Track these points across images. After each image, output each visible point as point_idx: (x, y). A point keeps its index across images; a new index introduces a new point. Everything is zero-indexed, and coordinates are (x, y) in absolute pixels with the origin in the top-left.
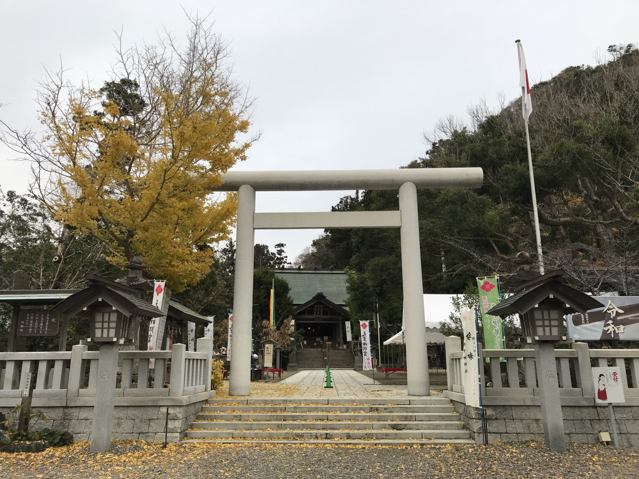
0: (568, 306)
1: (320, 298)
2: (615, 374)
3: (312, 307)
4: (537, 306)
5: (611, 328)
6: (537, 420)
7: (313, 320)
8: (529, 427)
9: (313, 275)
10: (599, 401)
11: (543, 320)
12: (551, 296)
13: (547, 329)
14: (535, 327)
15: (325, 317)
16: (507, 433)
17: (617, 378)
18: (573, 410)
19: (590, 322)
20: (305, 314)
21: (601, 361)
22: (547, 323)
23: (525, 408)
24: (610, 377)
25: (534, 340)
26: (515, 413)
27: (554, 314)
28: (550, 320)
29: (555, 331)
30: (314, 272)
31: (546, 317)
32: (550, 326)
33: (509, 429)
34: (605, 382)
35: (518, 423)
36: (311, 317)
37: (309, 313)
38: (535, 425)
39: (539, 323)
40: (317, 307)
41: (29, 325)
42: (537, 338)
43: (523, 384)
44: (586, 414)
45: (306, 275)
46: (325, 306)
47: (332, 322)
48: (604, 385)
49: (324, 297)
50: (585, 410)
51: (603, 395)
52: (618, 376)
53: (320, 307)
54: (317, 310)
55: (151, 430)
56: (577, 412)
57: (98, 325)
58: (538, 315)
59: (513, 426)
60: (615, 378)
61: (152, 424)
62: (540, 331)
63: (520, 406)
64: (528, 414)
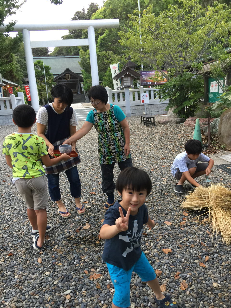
0: (132, 76)
1: (68, 70)
3: (65, 75)
4: (123, 76)
7: (66, 81)
9: (64, 59)
10: (142, 103)
11: (126, 80)
12: (128, 73)
13: (127, 83)
14: (124, 83)
15: (71, 80)
18: (137, 106)
20: (61, 79)
21: (147, 92)
22: (127, 81)
25: (123, 87)
27: (129, 78)
28: (128, 80)
29: (129, 84)
30: (64, 57)
31: (127, 79)
32: (128, 82)
34: (144, 98)
36: (64, 80)
37: (63, 79)
39: (125, 81)
40: (67, 75)
42: (124, 86)
43: (124, 100)
44: (140, 107)
45: (60, 59)
46: (71, 75)
47: (75, 82)
49: (70, 70)
50: (141, 107)
51: (143, 101)
53: (68, 75)
54: (67, 77)
55: (9, 122)
56: (138, 107)
58: (124, 79)
61: (9, 120)
62: (125, 84)
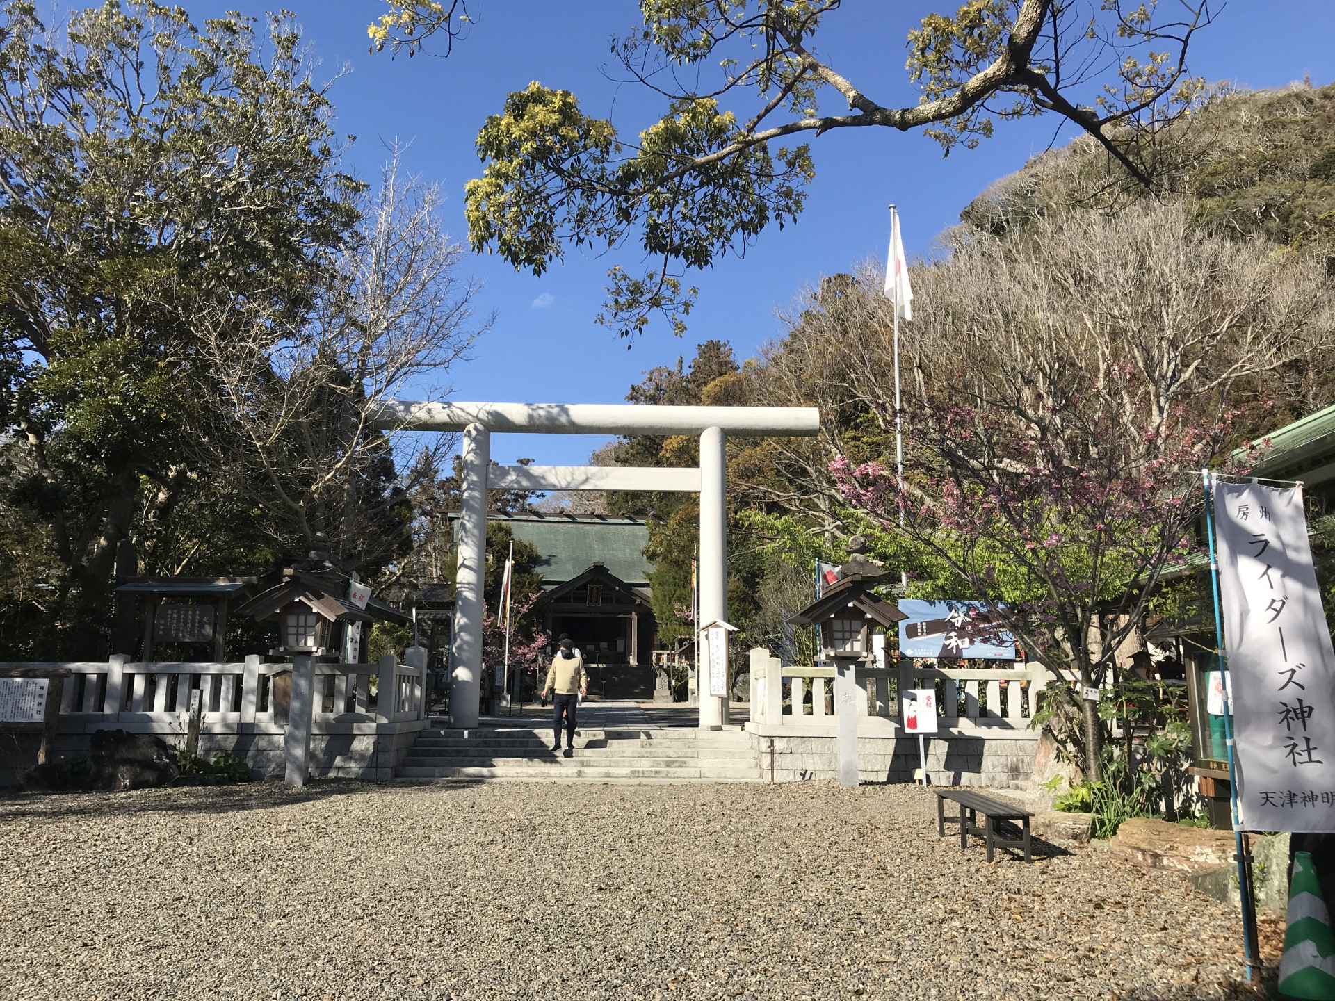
0: (869, 616)
1: (599, 573)
3: (584, 587)
4: (833, 616)
5: (953, 642)
7: (583, 611)
9: (588, 527)
11: (843, 631)
12: (851, 605)
13: (847, 642)
14: (833, 640)
15: (606, 606)
17: (931, 703)
18: (886, 742)
19: (928, 633)
20: (570, 601)
21: (927, 683)
26: (815, 745)
27: (858, 625)
28: (850, 631)
30: (588, 520)
31: (847, 628)
32: (851, 640)
33: (806, 766)
34: (917, 708)
35: (817, 758)
36: (580, 606)
37: (576, 600)
39: (837, 635)
40: (592, 589)
41: (171, 626)
42: (832, 654)
45: (574, 526)
46: (606, 587)
48: (915, 711)
49: (605, 571)
51: (912, 723)
52: (930, 700)
53: (597, 589)
54: (592, 593)
56: (890, 745)
57: (292, 630)
62: (838, 645)
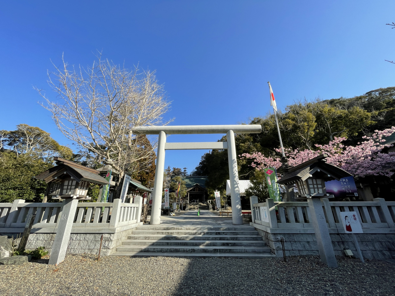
0: (329, 176)
1: (197, 185)
2: (354, 216)
3: (195, 188)
4: (311, 176)
6: (308, 242)
8: (304, 246)
11: (313, 184)
12: (319, 170)
13: (316, 190)
14: (309, 188)
15: (199, 192)
16: (293, 250)
17: (356, 218)
20: (192, 191)
22: (315, 186)
23: (301, 235)
24: (352, 217)
26: (296, 238)
27: (319, 181)
28: (317, 184)
29: (321, 191)
31: (315, 183)
32: (318, 188)
33: (294, 248)
34: (349, 221)
35: (298, 244)
36: (194, 192)
38: (308, 245)
39: (311, 186)
41: (54, 190)
43: (297, 221)
47: (201, 194)
48: (349, 222)
51: (349, 228)
52: (356, 217)
57: (65, 187)
58: (310, 182)
59: (296, 246)
60: (355, 218)
62: (312, 191)
63: (298, 234)
64: (302, 238)
